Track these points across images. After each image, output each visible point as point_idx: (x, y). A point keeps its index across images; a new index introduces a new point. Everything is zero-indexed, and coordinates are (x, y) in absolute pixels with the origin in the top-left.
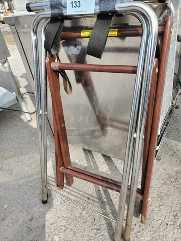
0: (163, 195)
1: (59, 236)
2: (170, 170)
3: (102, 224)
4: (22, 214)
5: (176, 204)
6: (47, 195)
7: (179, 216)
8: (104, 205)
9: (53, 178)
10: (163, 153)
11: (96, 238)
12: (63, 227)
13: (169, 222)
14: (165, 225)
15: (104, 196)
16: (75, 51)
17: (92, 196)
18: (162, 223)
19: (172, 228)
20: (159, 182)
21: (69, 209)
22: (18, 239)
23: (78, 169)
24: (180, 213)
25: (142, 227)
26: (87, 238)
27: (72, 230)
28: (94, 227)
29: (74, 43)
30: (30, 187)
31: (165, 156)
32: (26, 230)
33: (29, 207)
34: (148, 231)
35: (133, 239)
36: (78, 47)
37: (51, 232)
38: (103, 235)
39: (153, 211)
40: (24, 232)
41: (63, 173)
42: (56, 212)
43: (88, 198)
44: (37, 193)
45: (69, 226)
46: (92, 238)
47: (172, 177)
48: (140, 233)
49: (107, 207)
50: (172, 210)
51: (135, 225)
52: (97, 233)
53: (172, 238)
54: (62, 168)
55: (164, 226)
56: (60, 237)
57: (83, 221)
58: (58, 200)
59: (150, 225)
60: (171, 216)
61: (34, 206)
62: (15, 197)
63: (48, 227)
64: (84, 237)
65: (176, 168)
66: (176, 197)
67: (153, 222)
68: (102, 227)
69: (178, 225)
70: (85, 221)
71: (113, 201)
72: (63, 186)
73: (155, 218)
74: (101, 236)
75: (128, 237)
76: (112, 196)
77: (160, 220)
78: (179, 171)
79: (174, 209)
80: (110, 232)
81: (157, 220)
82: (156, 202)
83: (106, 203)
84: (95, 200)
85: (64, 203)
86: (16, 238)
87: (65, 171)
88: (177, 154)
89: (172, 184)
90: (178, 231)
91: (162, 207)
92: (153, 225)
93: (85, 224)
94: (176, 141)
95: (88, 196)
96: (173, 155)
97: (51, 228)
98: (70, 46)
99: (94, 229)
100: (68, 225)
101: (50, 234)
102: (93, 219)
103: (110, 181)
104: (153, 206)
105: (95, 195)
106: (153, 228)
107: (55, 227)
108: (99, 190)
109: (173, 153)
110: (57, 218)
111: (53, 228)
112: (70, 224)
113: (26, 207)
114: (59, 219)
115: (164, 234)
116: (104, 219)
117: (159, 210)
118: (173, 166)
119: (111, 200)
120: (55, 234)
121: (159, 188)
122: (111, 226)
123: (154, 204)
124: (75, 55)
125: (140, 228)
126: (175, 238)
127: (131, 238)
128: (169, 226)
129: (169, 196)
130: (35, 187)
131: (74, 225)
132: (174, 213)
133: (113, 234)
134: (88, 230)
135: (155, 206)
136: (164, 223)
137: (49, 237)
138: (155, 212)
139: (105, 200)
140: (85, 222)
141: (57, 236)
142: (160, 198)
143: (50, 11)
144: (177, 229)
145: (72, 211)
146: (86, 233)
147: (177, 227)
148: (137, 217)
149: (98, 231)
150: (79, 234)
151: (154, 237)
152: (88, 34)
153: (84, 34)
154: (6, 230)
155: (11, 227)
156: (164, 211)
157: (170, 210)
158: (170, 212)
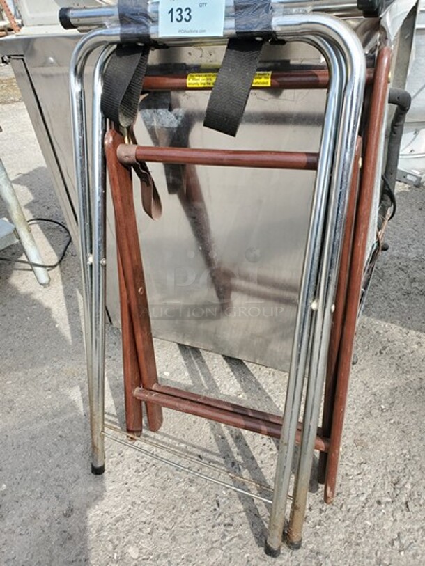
0: (365, 441)
1: (137, 546)
2: (377, 385)
3: (236, 513)
4: (44, 503)
5: (396, 458)
7: (402, 483)
8: (237, 470)
9: (113, 415)
10: (359, 349)
11: (226, 543)
12: (146, 525)
13: (383, 498)
14: (376, 505)
15: (235, 450)
16: (167, 119)
17: (208, 451)
18: (367, 501)
19: (391, 510)
20: (355, 413)
21: (157, 484)
22: (41, 559)
23: (176, 390)
24: (405, 476)
25: (327, 512)
26: (203, 547)
27: (167, 530)
28: (219, 521)
29: (168, 102)
30: (59, 438)
31: (365, 355)
32: (58, 539)
33: (61, 486)
34: (340, 520)
35: (309, 539)
36: (176, 110)
37: (118, 539)
38: (240, 537)
39: (347, 475)
40: (53, 543)
41: (140, 401)
42: (128, 493)
43: (199, 456)
44: (78, 451)
45: (159, 522)
46: (215, 545)
47: (383, 401)
48: (323, 525)
49: (245, 473)
50: (388, 470)
51: (310, 509)
52: (226, 533)
53: (392, 531)
54: (138, 389)
55: (372, 506)
56: (141, 549)
57: (191, 509)
58: (131, 465)
59: (342, 507)
60: (386, 483)
61: (74, 482)
62: (23, 465)
63: (110, 528)
64: (196, 545)
65: (391, 381)
66: (394, 442)
67: (349, 501)
68: (236, 518)
69: (402, 503)
70: (195, 508)
71: (256, 459)
72: (141, 431)
73: (353, 491)
74: (235, 539)
75: (299, 534)
76: (254, 448)
77: (363, 493)
78: (396, 386)
79: (392, 469)
80: (256, 529)
81: (358, 496)
82: (352, 456)
83: (242, 465)
84: (216, 459)
85: (145, 469)
86: (34, 557)
87: (146, 396)
88: (390, 350)
89: (383, 414)
90: (404, 516)
91: (366, 467)
92: (349, 507)
93: (196, 516)
94: (387, 321)
95: (199, 452)
96: (381, 353)
97: (117, 529)
98: (157, 108)
99: (219, 525)
100: (158, 519)
101: (117, 542)
102: (215, 503)
103: (251, 414)
104: (347, 465)
105: (216, 449)
106: (351, 512)
107: (127, 525)
108: (223, 438)
109: (381, 347)
110: (129, 506)
111: (122, 529)
112: (161, 518)
113: (55, 485)
114: (136, 509)
115: (374, 525)
116: (239, 501)
117: (360, 473)
118: (384, 377)
119: (253, 458)
120: (129, 542)
121: (356, 425)
122: (257, 516)
123: (349, 461)
124: (167, 128)
125: (323, 514)
126: (399, 531)
127: (303, 538)
128: (383, 506)
129: (379, 440)
130: (71, 439)
131: (173, 520)
132: (392, 477)
133: (263, 533)
134: (204, 529)
135: (350, 464)
136: (373, 501)
137: (114, 549)
138: (351, 477)
139: (239, 458)
140: (197, 511)
141: (133, 545)
142: (360, 447)
143: (119, 29)
144: (402, 511)
145: (165, 488)
146: (202, 536)
147: (400, 507)
148: (314, 492)
149: (229, 529)
150: (185, 538)
151: (353, 533)
152: (204, 82)
153: (195, 82)
154: (8, 542)
155: (21, 534)
156: (371, 475)
157: (384, 471)
158: (384, 475)
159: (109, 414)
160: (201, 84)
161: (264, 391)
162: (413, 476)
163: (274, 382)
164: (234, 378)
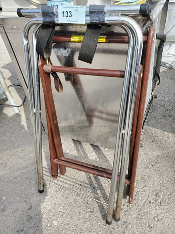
0: (146, 178)
2: (151, 155)
3: (95, 207)
4: (21, 204)
5: (157, 185)
6: (43, 185)
7: (159, 195)
9: (47, 169)
10: (144, 140)
11: (91, 219)
12: (60, 213)
13: (152, 201)
14: (149, 203)
15: (94, 182)
16: (64, 53)
17: (84, 183)
18: (146, 202)
19: (154, 205)
21: (64, 196)
23: (71, 159)
24: (160, 192)
25: (130, 207)
26: (82, 220)
27: (68, 214)
28: (88, 210)
29: (64, 46)
30: (25, 178)
31: (146, 143)
32: (26, 219)
33: (27, 197)
34: (135, 209)
35: (123, 217)
36: (67, 49)
37: (49, 218)
38: (96, 217)
39: (138, 192)
40: (24, 220)
41: (57, 165)
42: (53, 200)
43: (81, 185)
46: (87, 220)
47: (153, 161)
48: (128, 211)
49: (98, 191)
50: (154, 190)
51: (123, 205)
52: (91, 215)
53: (155, 214)
54: (56, 160)
55: (147, 204)
57: (78, 206)
58: (54, 188)
59: (135, 204)
60: (153, 195)
61: (32, 196)
63: (46, 214)
64: (80, 220)
65: (156, 153)
66: (157, 178)
68: (95, 210)
72: (57, 175)
73: (140, 198)
74: (94, 217)
76: (102, 181)
77: (144, 199)
78: (159, 155)
79: (156, 189)
80: (103, 213)
81: (142, 200)
82: (140, 184)
83: (97, 188)
84: (87, 186)
85: (59, 190)
86: (17, 226)
87: (59, 162)
88: (156, 140)
89: (153, 167)
91: (145, 188)
92: (138, 204)
93: (79, 209)
94: (155, 128)
95: (80, 183)
96: (153, 141)
97: (49, 214)
98: (60, 48)
99: (88, 212)
102: (87, 203)
104: (138, 188)
105: (87, 182)
106: (139, 206)
108: (90, 177)
109: (153, 139)
110: (54, 205)
111: (51, 214)
112: (66, 210)
113: (24, 197)
114: (56, 206)
115: (148, 211)
116: (96, 203)
117: (143, 191)
118: (154, 152)
119: (102, 185)
121: (142, 171)
122: (103, 208)
123: (139, 186)
124: (64, 56)
125: (128, 207)
126: (157, 213)
128: (152, 204)
129: (151, 177)
130: (30, 178)
131: (71, 210)
132: (156, 192)
133: (105, 215)
134: (83, 213)
139: (96, 186)
141: (55, 221)
142: (143, 180)
143: (42, 18)
144: (159, 206)
145: (67, 198)
146: (82, 216)
148: (125, 199)
150: (75, 217)
152: (78, 39)
153: (74, 39)
154: (7, 219)
155: (12, 217)
156: (147, 192)
157: (152, 190)
158: (152, 192)
159: (45, 168)
160: (77, 40)
161: (106, 158)
162: (163, 192)
163: (110, 154)
164: (94, 152)
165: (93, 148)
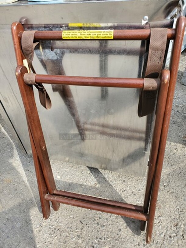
5: (175, 211)
7: (179, 225)
13: (172, 234)
14: (169, 238)
19: (176, 240)
24: (180, 221)
43: (81, 222)
50: (172, 219)
54: (46, 195)
55: (167, 239)
60: (172, 226)
65: (167, 170)
66: (172, 203)
69: (181, 236)
77: (162, 233)
78: (169, 172)
79: (174, 218)
89: (166, 188)
91: (161, 218)
92: (157, 241)
117: (159, 222)
128: (172, 238)
129: (166, 203)
132: (174, 222)
136: (167, 236)
144: (181, 240)
145: (65, 242)
148: (139, 235)
156: (164, 222)
158: (170, 222)
161: (108, 182)
162: (183, 220)
163: (112, 177)
164: (92, 176)
165: (90, 170)
